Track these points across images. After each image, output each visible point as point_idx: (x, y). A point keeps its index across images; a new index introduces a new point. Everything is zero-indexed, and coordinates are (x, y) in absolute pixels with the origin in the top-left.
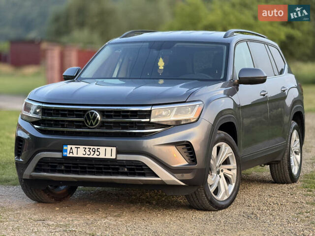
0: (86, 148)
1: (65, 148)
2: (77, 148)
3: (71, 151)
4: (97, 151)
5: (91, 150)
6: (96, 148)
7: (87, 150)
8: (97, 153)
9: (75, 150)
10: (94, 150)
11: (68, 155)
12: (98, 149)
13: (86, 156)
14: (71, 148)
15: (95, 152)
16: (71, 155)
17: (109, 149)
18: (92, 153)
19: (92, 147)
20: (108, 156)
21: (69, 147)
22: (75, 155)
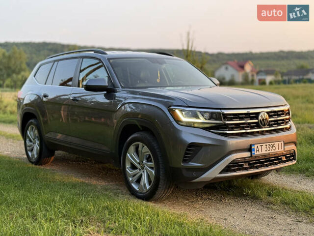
0: (267, 145)
1: (253, 147)
2: (261, 146)
3: (257, 150)
4: (274, 146)
5: (270, 147)
6: (273, 144)
7: (268, 147)
8: (274, 148)
9: (260, 148)
11: (256, 154)
13: (268, 152)
15: (272, 147)
16: (258, 153)
17: (280, 143)
19: (270, 144)
20: (280, 150)
21: (256, 146)
22: (260, 153)
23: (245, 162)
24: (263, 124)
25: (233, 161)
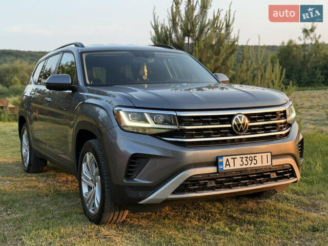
0: (243, 158)
1: (220, 160)
2: (234, 158)
3: (228, 164)
4: (254, 159)
5: (248, 160)
6: (253, 156)
7: (244, 160)
8: (254, 162)
9: (231, 162)
10: (251, 159)
11: (224, 169)
12: (254, 157)
13: (244, 166)
14: (227, 160)
15: (252, 160)
16: (228, 168)
17: (264, 155)
18: (250, 162)
19: (249, 156)
20: (265, 164)
21: (225, 159)
22: (232, 167)
23: (209, 180)
24: (239, 129)
25: (191, 177)
